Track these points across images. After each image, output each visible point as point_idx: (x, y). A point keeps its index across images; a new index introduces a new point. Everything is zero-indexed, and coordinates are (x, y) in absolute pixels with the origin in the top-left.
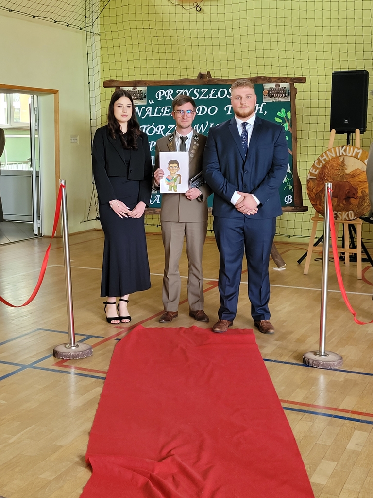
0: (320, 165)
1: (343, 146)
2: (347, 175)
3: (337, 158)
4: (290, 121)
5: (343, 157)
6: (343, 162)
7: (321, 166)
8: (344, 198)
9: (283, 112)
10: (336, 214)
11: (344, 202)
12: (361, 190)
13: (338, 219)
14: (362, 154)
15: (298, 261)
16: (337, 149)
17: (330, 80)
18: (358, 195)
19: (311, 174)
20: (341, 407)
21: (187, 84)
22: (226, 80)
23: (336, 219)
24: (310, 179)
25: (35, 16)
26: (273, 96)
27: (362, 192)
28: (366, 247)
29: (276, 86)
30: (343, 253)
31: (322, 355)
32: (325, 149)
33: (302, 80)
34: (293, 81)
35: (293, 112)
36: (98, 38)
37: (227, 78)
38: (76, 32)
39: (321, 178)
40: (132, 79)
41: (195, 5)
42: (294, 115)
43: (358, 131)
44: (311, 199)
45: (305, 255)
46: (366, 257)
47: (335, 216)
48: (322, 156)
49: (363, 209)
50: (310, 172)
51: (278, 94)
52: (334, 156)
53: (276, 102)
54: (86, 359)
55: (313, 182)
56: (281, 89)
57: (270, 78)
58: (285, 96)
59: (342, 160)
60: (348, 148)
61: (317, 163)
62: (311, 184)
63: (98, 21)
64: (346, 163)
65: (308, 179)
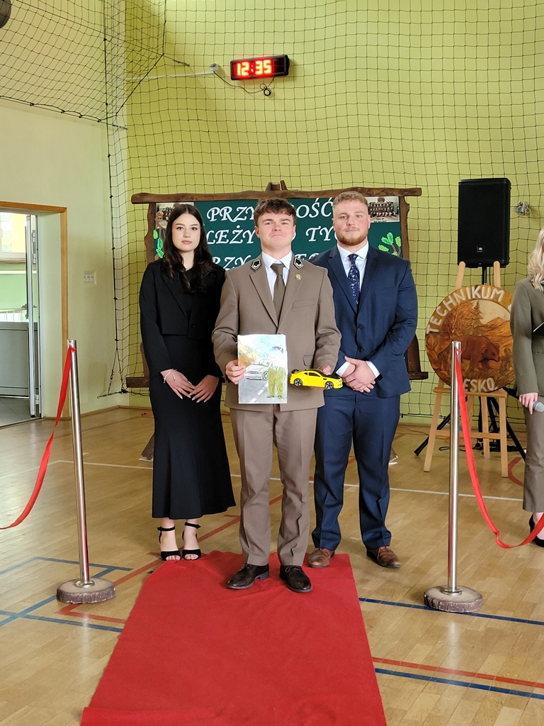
0: (443, 312)
1: (477, 286)
2: (484, 326)
3: (468, 302)
4: (400, 250)
5: (476, 301)
6: (477, 308)
7: (445, 314)
8: (480, 359)
9: (390, 237)
10: (468, 383)
11: (480, 366)
12: (504, 348)
13: (471, 390)
14: (504, 296)
15: (415, 452)
16: (468, 289)
17: (455, 191)
18: (500, 355)
19: (432, 325)
20: (481, 672)
21: (250, 198)
22: (307, 193)
23: (469, 391)
24: (431, 332)
25: (33, 104)
26: (376, 215)
27: (505, 351)
28: (513, 430)
29: (379, 200)
30: (481, 440)
31: (452, 592)
32: (451, 290)
33: (415, 192)
34: (403, 193)
35: (404, 237)
36: (123, 133)
37: (309, 190)
38: (93, 125)
39: (446, 330)
40: (173, 192)
41: (263, 87)
42: (405, 240)
43: (497, 264)
44: (432, 361)
45: (426, 442)
46: (513, 444)
47: (467, 386)
48: (447, 299)
49: (507, 376)
50: (430, 323)
51: (382, 211)
52: (464, 299)
53: (379, 223)
54: (105, 603)
55: (435, 337)
56: (386, 204)
57: (370, 189)
58: (392, 215)
59: (475, 305)
60: (483, 288)
61: (439, 311)
62: (432, 340)
63: (125, 110)
64: (480, 309)
65: (427, 333)
